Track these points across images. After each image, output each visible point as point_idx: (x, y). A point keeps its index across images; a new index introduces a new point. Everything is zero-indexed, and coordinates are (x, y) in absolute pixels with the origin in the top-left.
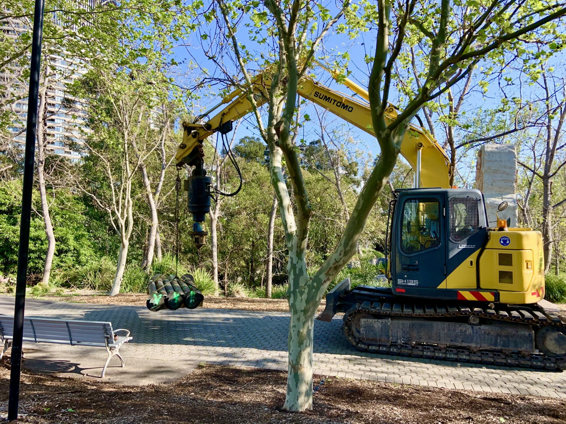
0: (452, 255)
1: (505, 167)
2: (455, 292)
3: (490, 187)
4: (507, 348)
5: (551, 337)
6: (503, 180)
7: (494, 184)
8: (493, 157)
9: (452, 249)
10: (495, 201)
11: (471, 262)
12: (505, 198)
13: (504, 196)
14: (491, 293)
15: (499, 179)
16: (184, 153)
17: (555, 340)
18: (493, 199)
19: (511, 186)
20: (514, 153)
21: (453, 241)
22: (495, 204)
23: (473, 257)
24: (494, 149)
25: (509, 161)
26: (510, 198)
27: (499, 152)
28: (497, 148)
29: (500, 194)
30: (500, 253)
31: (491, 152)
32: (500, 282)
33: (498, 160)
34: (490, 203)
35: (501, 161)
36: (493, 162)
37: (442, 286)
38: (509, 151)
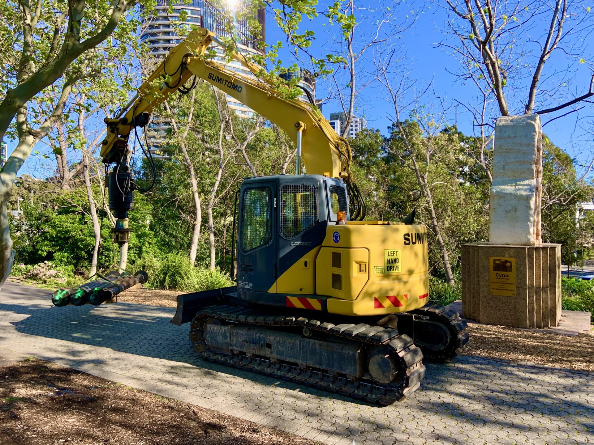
0: (282, 254)
1: (521, 144)
2: (283, 298)
3: (501, 171)
4: (331, 369)
5: (374, 360)
6: (518, 162)
7: (506, 167)
8: (505, 133)
9: (284, 247)
10: (504, 189)
11: (306, 263)
12: (519, 185)
13: (518, 183)
14: (318, 300)
15: (513, 160)
16: (107, 149)
17: (378, 364)
18: (503, 187)
19: (528, 169)
20: (533, 125)
21: (284, 237)
22: (502, 193)
23: (308, 257)
24: (509, 122)
25: (526, 136)
26: (527, 185)
27: (513, 126)
28: (512, 121)
29: (515, 181)
30: (333, 251)
31: (504, 126)
32: (333, 287)
33: (512, 135)
34: (497, 192)
35: (515, 137)
36: (505, 138)
37: (272, 290)
38: (528, 123)
